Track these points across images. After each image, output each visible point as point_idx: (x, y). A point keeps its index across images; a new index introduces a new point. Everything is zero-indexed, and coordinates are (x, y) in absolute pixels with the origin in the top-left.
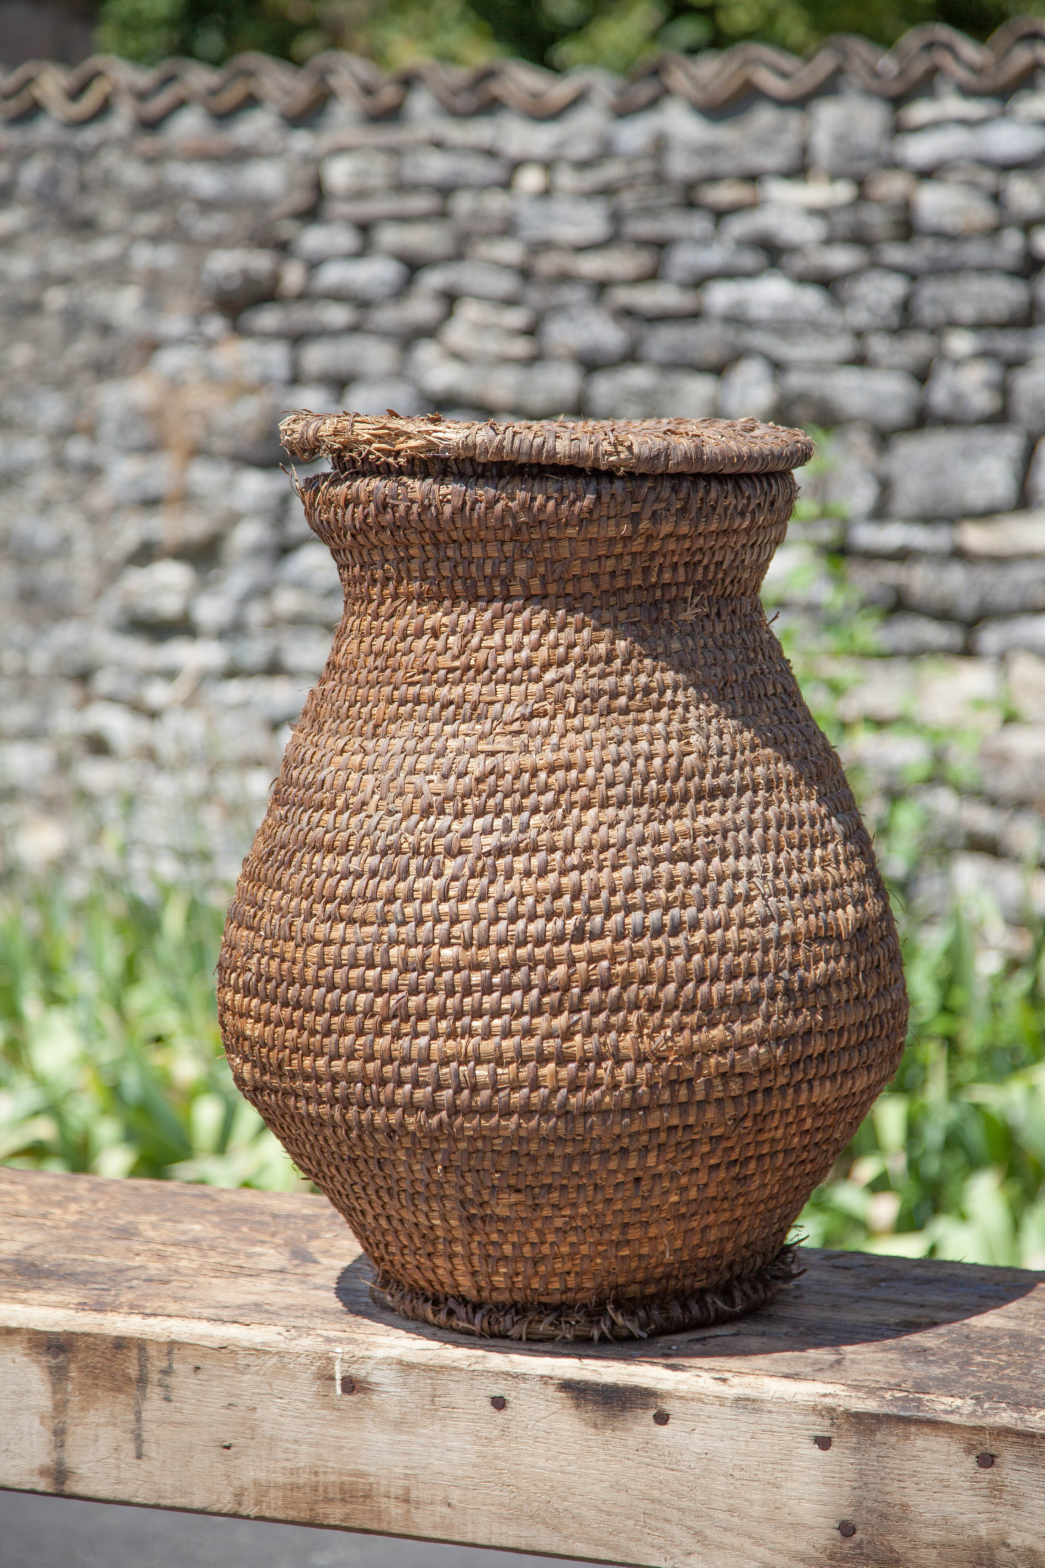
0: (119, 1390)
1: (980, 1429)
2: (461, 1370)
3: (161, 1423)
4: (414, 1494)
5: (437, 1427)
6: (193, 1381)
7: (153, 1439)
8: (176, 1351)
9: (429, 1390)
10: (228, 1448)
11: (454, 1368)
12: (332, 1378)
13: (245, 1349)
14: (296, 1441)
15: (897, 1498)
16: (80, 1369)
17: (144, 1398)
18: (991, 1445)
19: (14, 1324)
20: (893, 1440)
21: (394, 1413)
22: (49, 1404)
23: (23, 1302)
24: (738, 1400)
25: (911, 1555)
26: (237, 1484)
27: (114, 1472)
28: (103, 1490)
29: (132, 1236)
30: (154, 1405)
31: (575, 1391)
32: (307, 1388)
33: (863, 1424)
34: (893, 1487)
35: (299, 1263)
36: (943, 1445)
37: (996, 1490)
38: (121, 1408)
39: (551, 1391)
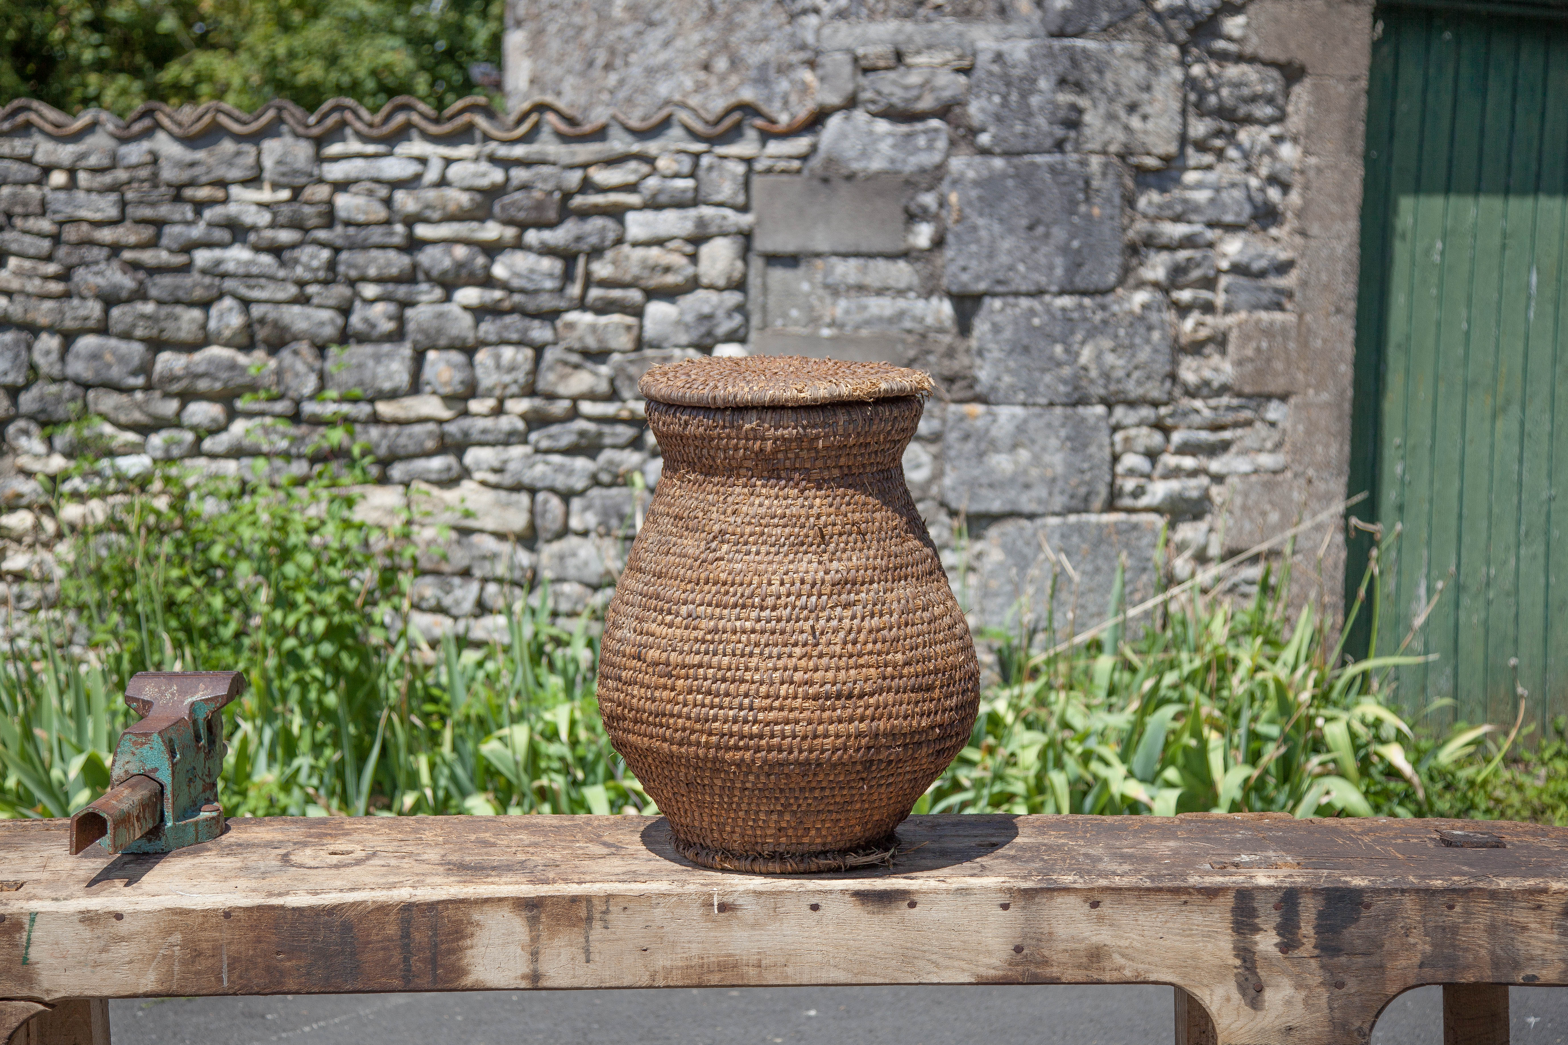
0: (574, 926)
1: (1092, 890)
2: (792, 892)
3: (601, 941)
4: (763, 963)
5: (778, 924)
6: (623, 916)
7: (597, 951)
8: (611, 900)
9: (772, 905)
10: (645, 950)
11: (788, 892)
12: (713, 905)
13: (656, 895)
14: (689, 942)
15: (1046, 930)
16: (548, 917)
17: (591, 928)
18: (1097, 897)
19: (503, 896)
20: (1045, 900)
21: (750, 919)
22: (527, 938)
23: (492, 883)
24: (957, 890)
25: (1054, 958)
26: (651, 970)
27: (571, 972)
28: (564, 984)
29: (494, 845)
30: (597, 932)
31: (861, 896)
32: (696, 912)
33: (1028, 894)
34: (1045, 925)
35: (616, 849)
36: (1072, 900)
37: (1100, 919)
38: (576, 935)
39: (847, 898)
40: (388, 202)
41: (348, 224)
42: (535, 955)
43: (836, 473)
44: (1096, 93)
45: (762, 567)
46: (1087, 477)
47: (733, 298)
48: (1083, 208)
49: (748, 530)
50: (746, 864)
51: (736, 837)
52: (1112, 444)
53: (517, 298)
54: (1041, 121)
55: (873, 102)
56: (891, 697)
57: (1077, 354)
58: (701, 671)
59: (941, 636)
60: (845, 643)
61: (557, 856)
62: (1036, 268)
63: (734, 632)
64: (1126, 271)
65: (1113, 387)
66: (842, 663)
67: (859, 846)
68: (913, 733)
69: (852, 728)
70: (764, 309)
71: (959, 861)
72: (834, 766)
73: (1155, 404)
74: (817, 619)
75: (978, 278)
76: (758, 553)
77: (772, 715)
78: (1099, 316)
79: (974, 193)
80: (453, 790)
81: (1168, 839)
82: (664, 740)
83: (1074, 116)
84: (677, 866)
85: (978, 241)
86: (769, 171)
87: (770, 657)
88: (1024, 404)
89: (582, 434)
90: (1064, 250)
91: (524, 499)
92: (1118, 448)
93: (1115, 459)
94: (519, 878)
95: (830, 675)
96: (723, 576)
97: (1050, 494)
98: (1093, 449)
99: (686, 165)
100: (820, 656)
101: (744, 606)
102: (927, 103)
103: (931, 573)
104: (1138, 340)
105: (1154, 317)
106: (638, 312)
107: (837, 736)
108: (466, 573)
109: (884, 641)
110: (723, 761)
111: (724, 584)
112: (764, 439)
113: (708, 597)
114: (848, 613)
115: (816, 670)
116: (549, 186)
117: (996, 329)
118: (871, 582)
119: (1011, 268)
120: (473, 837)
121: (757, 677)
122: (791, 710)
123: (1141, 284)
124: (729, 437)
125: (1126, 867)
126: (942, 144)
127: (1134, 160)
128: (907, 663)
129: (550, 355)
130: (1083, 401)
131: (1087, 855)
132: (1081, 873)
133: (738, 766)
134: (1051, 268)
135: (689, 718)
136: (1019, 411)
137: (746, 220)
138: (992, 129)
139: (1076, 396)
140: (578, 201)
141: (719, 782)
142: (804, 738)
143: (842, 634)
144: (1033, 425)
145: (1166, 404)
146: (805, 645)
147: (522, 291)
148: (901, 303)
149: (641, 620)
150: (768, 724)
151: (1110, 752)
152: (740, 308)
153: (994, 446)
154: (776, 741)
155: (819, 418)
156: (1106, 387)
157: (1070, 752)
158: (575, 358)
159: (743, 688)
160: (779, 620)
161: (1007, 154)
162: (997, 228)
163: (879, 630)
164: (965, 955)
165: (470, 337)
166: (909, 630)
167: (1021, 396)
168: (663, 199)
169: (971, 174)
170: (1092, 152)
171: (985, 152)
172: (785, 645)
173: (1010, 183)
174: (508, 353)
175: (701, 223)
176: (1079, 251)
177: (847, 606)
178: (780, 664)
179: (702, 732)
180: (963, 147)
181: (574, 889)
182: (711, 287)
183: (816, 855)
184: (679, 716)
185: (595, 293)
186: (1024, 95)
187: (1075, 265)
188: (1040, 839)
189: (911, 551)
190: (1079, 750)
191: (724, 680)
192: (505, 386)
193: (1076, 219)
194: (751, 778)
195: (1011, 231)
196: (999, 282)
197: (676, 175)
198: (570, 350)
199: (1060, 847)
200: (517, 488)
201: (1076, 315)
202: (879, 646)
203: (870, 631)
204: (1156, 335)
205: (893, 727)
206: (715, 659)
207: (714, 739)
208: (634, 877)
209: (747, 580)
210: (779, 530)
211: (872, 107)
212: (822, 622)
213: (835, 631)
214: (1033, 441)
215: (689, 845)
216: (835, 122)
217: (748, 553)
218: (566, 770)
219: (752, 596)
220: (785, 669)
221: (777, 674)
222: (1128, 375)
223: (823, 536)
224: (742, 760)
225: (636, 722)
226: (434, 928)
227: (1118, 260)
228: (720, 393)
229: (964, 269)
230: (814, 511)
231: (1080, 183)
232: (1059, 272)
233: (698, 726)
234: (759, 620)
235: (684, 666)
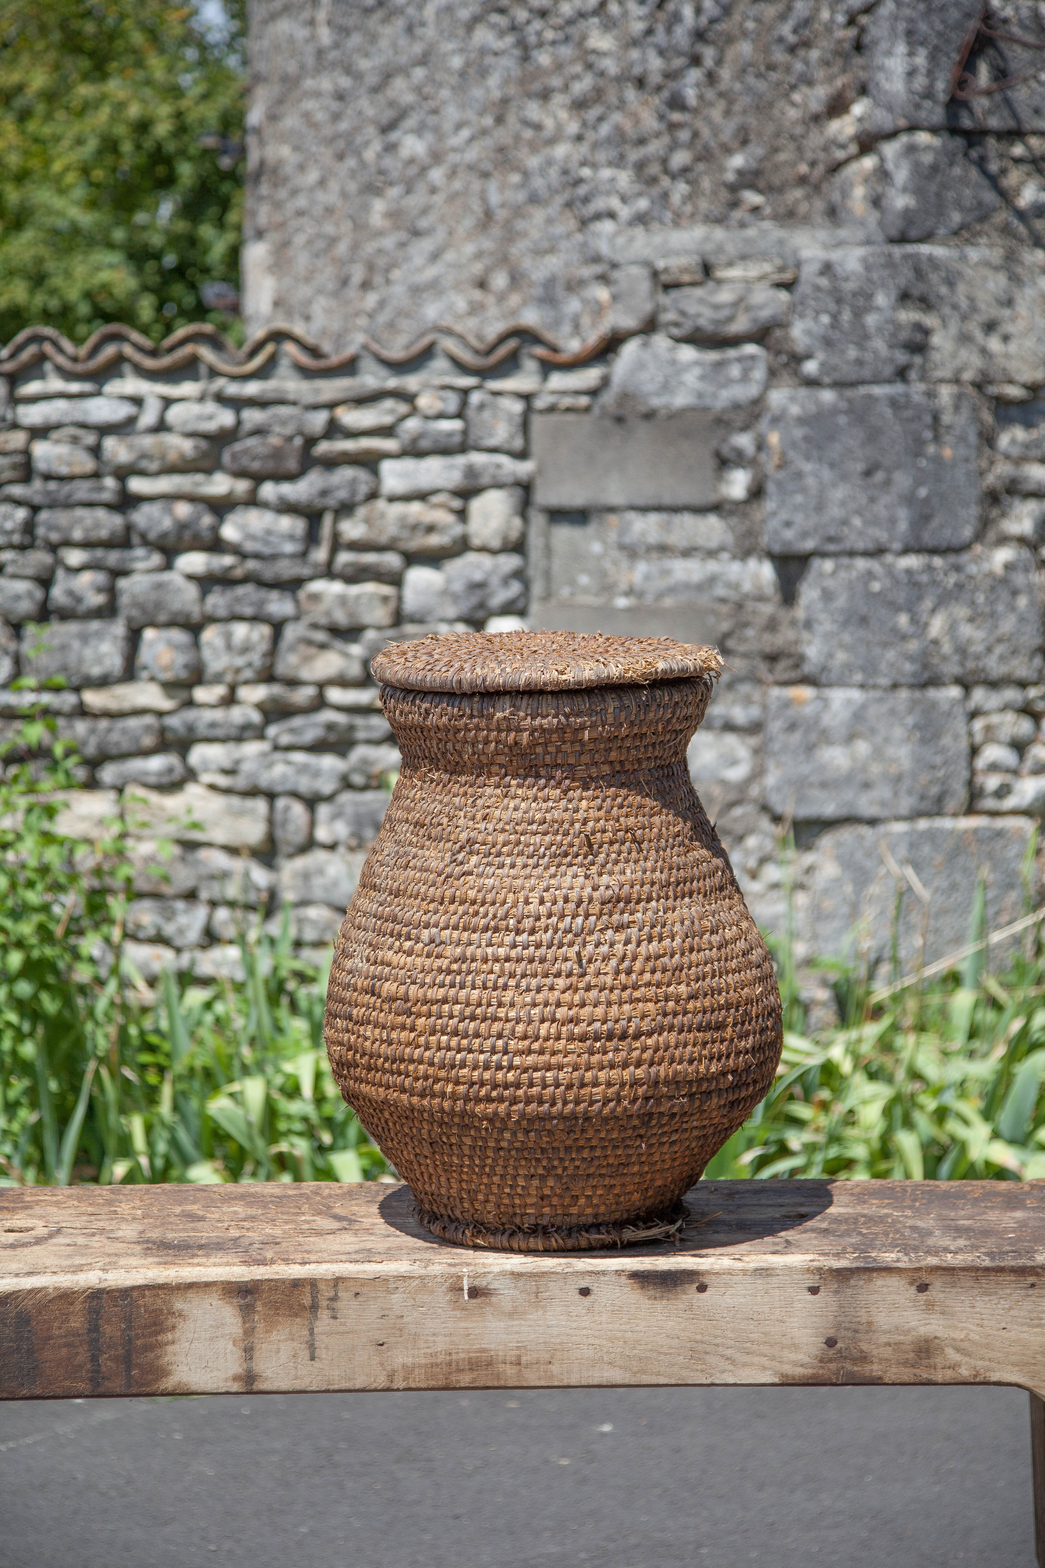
0: (296, 1315)
1: (919, 1269)
2: (557, 1273)
3: (329, 1334)
4: (524, 1359)
5: (540, 1313)
6: (354, 1303)
7: (323, 1346)
8: (340, 1284)
9: (534, 1289)
10: (382, 1345)
11: (553, 1273)
12: (462, 1290)
13: (394, 1277)
14: (434, 1335)
15: (864, 1320)
16: (264, 1305)
17: (316, 1318)
18: (926, 1278)
19: (210, 1279)
20: (862, 1283)
21: (507, 1306)
22: (241, 1331)
23: (199, 1265)
24: (756, 1270)
25: (875, 1352)
26: (389, 1368)
27: (293, 1372)
28: (284, 1386)
29: (202, 1219)
30: (323, 1322)
31: (641, 1278)
32: (443, 1298)
33: (842, 1275)
34: (862, 1312)
35: (348, 1223)
36: (894, 1282)
37: (930, 1306)
38: (298, 1327)
39: (624, 1280)
40: (96, 451)
41: (48, 477)
42: (249, 1352)
43: (606, 769)
44: (947, 310)
45: (519, 882)
46: (941, 774)
47: (510, 562)
48: (931, 449)
49: (501, 838)
50: (504, 1240)
51: (490, 1207)
52: (970, 734)
53: (251, 565)
54: (879, 345)
55: (676, 324)
56: (673, 1037)
57: (927, 625)
58: (446, 1007)
59: (733, 964)
60: (617, 972)
61: (278, 1232)
62: (874, 521)
63: (485, 960)
64: (985, 524)
65: (970, 665)
66: (614, 997)
67: (638, 1217)
68: (700, 1081)
69: (626, 1074)
70: (547, 575)
71: (760, 1235)
72: (606, 1120)
73: (1023, 685)
74: (584, 944)
75: (804, 535)
76: (513, 866)
77: (530, 1060)
78: (952, 580)
79: (798, 433)
80: (175, 1157)
81: (1014, 1209)
82: (403, 1090)
83: (919, 337)
84: (420, 1243)
85: (804, 490)
86: (552, 409)
87: (528, 990)
88: (862, 686)
89: (330, 727)
90: (909, 499)
91: (260, 806)
92: (978, 738)
93: (974, 751)
94: (230, 1258)
95: (600, 1011)
96: (472, 894)
97: (896, 794)
98: (946, 740)
99: (452, 403)
100: (588, 988)
101: (496, 930)
102: (740, 325)
103: (721, 889)
104: (1000, 608)
105: (1019, 579)
106: (396, 580)
107: (609, 1084)
108: (191, 896)
109: (664, 971)
110: (474, 1115)
111: (473, 903)
112: (519, 730)
113: (454, 919)
114: (621, 937)
115: (583, 1005)
116: (288, 430)
117: (827, 596)
118: (649, 900)
119: (845, 522)
120: (178, 1210)
121: (512, 1014)
122: (554, 1053)
123: (1003, 540)
124: (478, 728)
125: (961, 1242)
126: (759, 374)
127: (993, 390)
128: (693, 997)
129: (291, 633)
130: (935, 682)
131: (914, 1228)
132: (905, 1249)
133: (491, 1121)
134: (893, 521)
135: (431, 1064)
136: (856, 695)
137: (525, 468)
138: (821, 355)
139: (926, 676)
140: (323, 447)
141: (468, 1141)
142: (570, 1087)
143: (613, 962)
144: (873, 711)
145: (1035, 684)
146: (569, 975)
147: (257, 556)
148: (712, 566)
149: (374, 947)
150: (525, 1070)
151: (970, 1108)
152: (519, 575)
153: (825, 737)
154: (535, 1090)
155: (584, 704)
156: (962, 664)
157: (922, 1108)
158: (320, 636)
159: (496, 1027)
160: (538, 946)
161: (838, 385)
162: (827, 474)
163: (658, 957)
164: (765, 1349)
165: (196, 613)
166: (694, 956)
167: (858, 677)
168: (425, 444)
169: (795, 410)
170: (942, 381)
171: (812, 383)
172: (546, 975)
173: (842, 420)
174: (240, 630)
175: (471, 472)
176: (927, 501)
177: (619, 928)
178: (540, 998)
179: (447, 1080)
180: (786, 377)
181: (296, 1271)
182: (483, 549)
183: (587, 1228)
184: (421, 1062)
185: (344, 558)
186: (858, 314)
187: (922, 519)
188: (859, 1209)
189: (697, 863)
190: (931, 1104)
191: (473, 1018)
192: (238, 671)
193: (923, 463)
194: (507, 1135)
195: (844, 477)
196: (830, 539)
197: (441, 416)
198: (315, 626)
199: (882, 1219)
200: (252, 792)
201: (924, 578)
202: (658, 976)
203: (648, 959)
204: (1022, 602)
205: (676, 1073)
206: (463, 993)
207: (462, 1089)
208: (368, 1255)
209: (500, 897)
210: (538, 838)
211: (676, 331)
212: (590, 948)
213: (606, 959)
214: (873, 731)
215: (435, 1217)
216: (630, 350)
217: (502, 866)
218: (310, 1133)
219: (505, 917)
220: (546, 1004)
221: (536, 1011)
222: (989, 650)
223: (590, 846)
224: (496, 1113)
225: (369, 1069)
226: (128, 1320)
227: (974, 511)
228: (467, 676)
229: (788, 524)
230: (580, 815)
231: (928, 419)
232: (903, 526)
233: (442, 1074)
234: (514, 946)
235: (425, 1002)
